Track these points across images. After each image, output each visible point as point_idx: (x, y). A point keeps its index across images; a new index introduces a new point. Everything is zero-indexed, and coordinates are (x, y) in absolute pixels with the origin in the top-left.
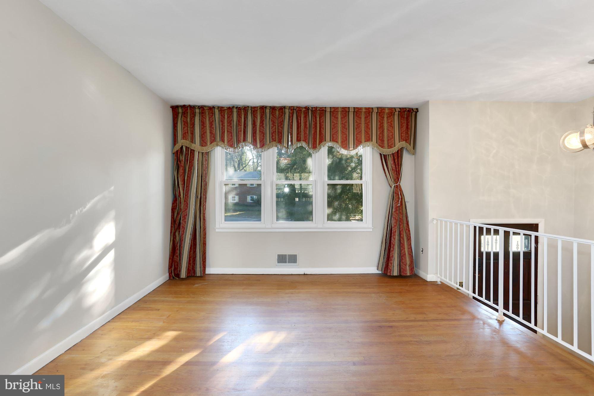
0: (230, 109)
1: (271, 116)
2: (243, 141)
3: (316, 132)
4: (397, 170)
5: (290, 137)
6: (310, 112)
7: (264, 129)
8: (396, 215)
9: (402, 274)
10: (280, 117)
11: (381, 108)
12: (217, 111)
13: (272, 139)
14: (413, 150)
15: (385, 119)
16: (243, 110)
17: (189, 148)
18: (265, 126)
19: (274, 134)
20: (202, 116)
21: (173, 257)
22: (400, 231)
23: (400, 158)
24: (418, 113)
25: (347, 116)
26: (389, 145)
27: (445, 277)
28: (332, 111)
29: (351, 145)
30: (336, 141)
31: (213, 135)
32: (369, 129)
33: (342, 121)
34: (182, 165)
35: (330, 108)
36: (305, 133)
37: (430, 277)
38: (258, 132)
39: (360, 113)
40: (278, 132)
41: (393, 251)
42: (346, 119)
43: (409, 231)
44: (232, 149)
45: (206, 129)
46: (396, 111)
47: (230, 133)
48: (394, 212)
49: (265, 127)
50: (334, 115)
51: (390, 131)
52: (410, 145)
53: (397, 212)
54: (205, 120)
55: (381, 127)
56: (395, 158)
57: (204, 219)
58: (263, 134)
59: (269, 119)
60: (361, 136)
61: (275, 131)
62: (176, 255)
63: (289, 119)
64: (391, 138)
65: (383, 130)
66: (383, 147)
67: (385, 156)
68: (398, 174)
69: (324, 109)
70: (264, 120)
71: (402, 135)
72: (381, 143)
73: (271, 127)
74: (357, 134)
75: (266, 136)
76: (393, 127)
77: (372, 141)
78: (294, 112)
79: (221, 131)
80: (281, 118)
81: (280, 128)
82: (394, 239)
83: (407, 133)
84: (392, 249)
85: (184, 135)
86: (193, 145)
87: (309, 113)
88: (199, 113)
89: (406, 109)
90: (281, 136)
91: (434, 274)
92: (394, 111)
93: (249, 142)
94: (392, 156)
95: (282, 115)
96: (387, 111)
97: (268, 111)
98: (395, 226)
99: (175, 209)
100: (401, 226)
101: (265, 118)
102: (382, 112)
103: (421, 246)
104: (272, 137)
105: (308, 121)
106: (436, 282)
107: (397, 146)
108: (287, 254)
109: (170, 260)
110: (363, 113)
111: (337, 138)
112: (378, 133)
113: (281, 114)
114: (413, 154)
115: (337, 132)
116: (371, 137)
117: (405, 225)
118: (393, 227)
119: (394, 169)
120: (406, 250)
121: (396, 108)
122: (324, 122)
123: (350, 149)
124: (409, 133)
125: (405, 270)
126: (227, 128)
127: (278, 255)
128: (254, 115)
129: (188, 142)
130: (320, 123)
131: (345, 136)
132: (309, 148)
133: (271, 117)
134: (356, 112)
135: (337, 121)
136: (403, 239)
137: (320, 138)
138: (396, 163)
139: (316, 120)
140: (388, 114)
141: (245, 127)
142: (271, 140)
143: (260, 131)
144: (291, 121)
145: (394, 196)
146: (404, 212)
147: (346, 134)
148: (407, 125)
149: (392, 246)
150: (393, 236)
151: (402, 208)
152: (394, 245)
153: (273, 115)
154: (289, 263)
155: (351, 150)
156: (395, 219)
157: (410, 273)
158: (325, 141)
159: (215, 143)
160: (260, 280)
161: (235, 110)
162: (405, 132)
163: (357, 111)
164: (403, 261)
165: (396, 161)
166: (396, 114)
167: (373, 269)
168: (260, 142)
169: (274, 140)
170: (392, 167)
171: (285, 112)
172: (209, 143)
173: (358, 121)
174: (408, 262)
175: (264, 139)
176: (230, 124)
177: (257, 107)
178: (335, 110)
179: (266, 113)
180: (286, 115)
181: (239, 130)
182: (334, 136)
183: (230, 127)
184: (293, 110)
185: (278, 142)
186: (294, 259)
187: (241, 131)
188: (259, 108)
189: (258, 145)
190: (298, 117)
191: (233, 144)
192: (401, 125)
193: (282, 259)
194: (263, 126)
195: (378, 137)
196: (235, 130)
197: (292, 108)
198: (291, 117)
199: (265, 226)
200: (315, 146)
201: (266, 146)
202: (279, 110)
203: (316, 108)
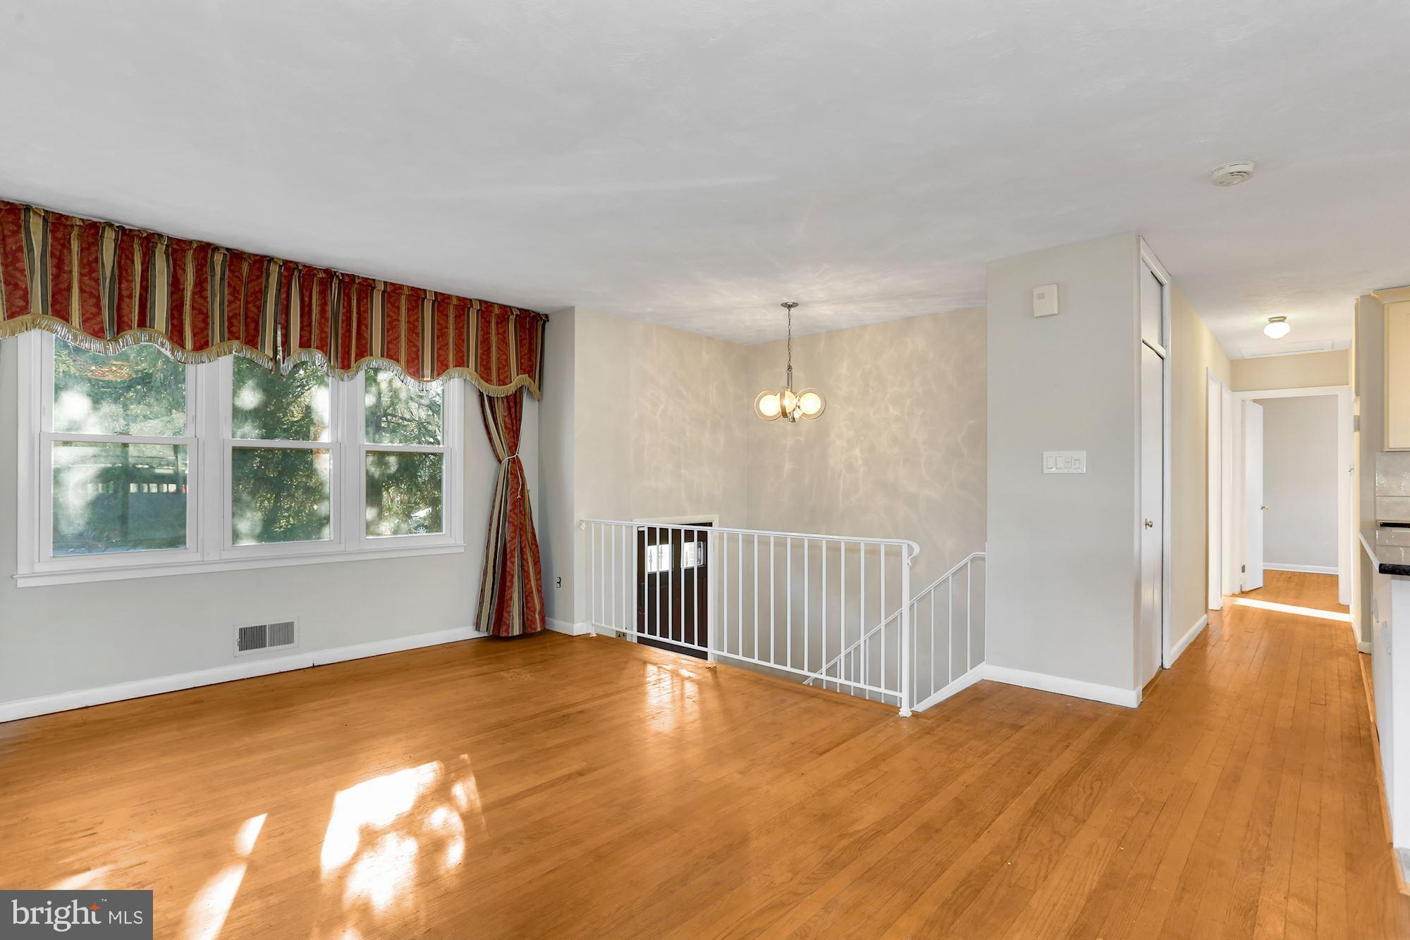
0: (92, 227)
1: (228, 272)
2: (138, 326)
3: (349, 331)
4: (515, 428)
5: (279, 333)
6: (335, 283)
7: (208, 302)
8: (515, 516)
9: (529, 630)
10: (254, 280)
11: (485, 302)
12: (37, 227)
13: (230, 332)
14: (538, 391)
15: (493, 325)
16: (139, 241)
18: (209, 292)
19: (235, 322)
22: (521, 549)
23: (518, 406)
24: (547, 325)
25: (420, 307)
26: (501, 378)
28: (388, 289)
29: (427, 370)
30: (395, 357)
31: (18, 293)
32: (463, 341)
33: (409, 316)
35: (385, 283)
36: (322, 331)
37: (577, 627)
38: (187, 307)
39: (446, 305)
40: (247, 317)
42: (418, 312)
46: (512, 314)
47: (91, 296)
48: (511, 511)
49: (209, 299)
50: (392, 300)
51: (503, 351)
52: (534, 382)
53: (514, 511)
55: (485, 342)
56: (511, 404)
59: (222, 279)
60: (448, 355)
61: (239, 315)
63: (279, 291)
64: (504, 365)
65: (489, 348)
66: (487, 380)
67: (491, 399)
68: (515, 436)
69: (372, 282)
70: (205, 281)
71: (523, 361)
72: (484, 372)
73: (228, 301)
74: (439, 349)
75: (213, 323)
76: (507, 345)
77: (468, 367)
78: (293, 274)
80: (254, 283)
81: (255, 310)
82: (513, 563)
83: (530, 359)
84: (508, 584)
87: (333, 285)
89: (530, 314)
90: (256, 329)
91: (583, 622)
92: (509, 313)
93: (159, 333)
94: (505, 401)
95: (259, 277)
96: (497, 311)
97: (218, 258)
98: (513, 538)
100: (523, 539)
101: (209, 273)
102: (487, 311)
103: (558, 574)
104: (229, 327)
105: (329, 303)
106: (590, 634)
107: (513, 383)
108: (269, 624)
110: (452, 306)
111: (398, 351)
112: (480, 351)
113: (256, 272)
114: (538, 401)
115: (398, 338)
116: (465, 358)
117: (529, 535)
118: (510, 541)
119: (509, 426)
120: (533, 583)
121: (514, 307)
122: (369, 311)
123: (425, 379)
124: (534, 360)
125: (533, 622)
127: (241, 630)
128: (175, 259)
130: (359, 313)
131: (415, 349)
132: (331, 367)
133: (226, 277)
134: (439, 302)
135: (398, 314)
136: (528, 563)
137: (358, 347)
138: (513, 416)
139: (350, 304)
140: (498, 316)
141: (145, 288)
142: (226, 335)
143: (193, 308)
144: (284, 296)
145: (510, 481)
146: (527, 511)
147: (417, 347)
148: (531, 344)
149: (508, 577)
150: (510, 558)
151: (524, 503)
152: (513, 576)
153: (232, 271)
154: (270, 645)
155: (428, 381)
156: (513, 525)
157: (541, 627)
158: (371, 354)
159: (27, 318)
160: (202, 702)
161: (109, 234)
162: (526, 357)
163: (441, 300)
164: (529, 605)
165: (513, 410)
166: (512, 320)
167: (468, 632)
168: (194, 335)
169: (233, 335)
170: (505, 422)
171: (268, 269)
173: (442, 321)
174: (538, 607)
175: (206, 328)
176: (92, 271)
177: (191, 242)
178: (393, 291)
179: (212, 262)
180: (270, 279)
181: (125, 293)
182: (390, 346)
183: (91, 279)
184: (294, 269)
185: (246, 343)
186: (284, 633)
187: (130, 297)
188: (195, 246)
189: (189, 344)
190: (305, 289)
191: (102, 330)
192: (521, 341)
193: (252, 638)
194: (204, 294)
195: (479, 360)
196: (107, 290)
197: (289, 267)
198: (284, 285)
199: (197, 557)
200: (346, 363)
201: (214, 348)
202: (255, 261)
203: (352, 278)
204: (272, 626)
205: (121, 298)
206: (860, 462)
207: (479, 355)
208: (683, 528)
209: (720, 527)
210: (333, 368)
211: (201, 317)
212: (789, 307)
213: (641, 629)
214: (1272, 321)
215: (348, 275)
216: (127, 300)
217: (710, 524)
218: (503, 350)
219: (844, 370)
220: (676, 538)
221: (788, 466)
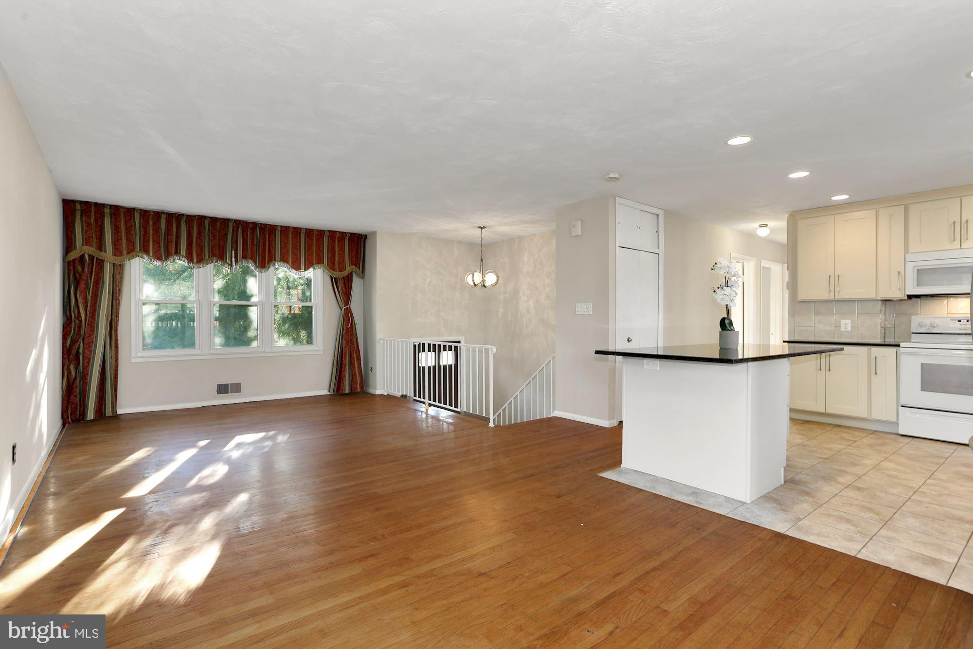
0: (158, 214)
1: (211, 228)
2: (174, 254)
3: (264, 249)
4: (348, 294)
5: (233, 252)
6: (258, 228)
7: (202, 242)
8: (347, 336)
9: (354, 391)
11: (332, 231)
12: (137, 216)
13: (212, 254)
14: (362, 274)
15: (336, 242)
16: (175, 218)
17: (93, 257)
18: (203, 237)
19: (214, 249)
20: (116, 219)
21: (69, 397)
22: (350, 352)
23: (350, 282)
24: (367, 240)
25: (299, 237)
26: (340, 268)
27: (391, 390)
28: (283, 229)
29: (303, 266)
30: (287, 261)
31: (131, 244)
32: (321, 251)
33: (293, 241)
34: (85, 278)
35: (281, 226)
36: (252, 250)
37: (378, 392)
38: (194, 244)
39: (312, 234)
40: (220, 246)
41: (344, 371)
42: (298, 239)
43: (359, 351)
44: (158, 263)
45: (121, 235)
46: (346, 236)
47: (157, 243)
48: (345, 333)
49: (203, 240)
50: (285, 234)
52: (359, 269)
53: (348, 334)
54: (119, 223)
55: (332, 251)
56: (346, 281)
57: (117, 347)
58: (201, 248)
59: (209, 230)
60: (313, 258)
61: (216, 245)
62: (75, 394)
63: (233, 233)
64: (342, 261)
65: (334, 254)
66: (334, 270)
67: (336, 279)
68: (348, 297)
69: (274, 227)
70: (201, 232)
71: (352, 259)
72: (332, 266)
73: (211, 240)
74: (308, 256)
75: (205, 250)
76: (344, 252)
77: (323, 263)
78: (239, 226)
79: (142, 239)
80: (223, 231)
81: (222, 243)
82: (346, 359)
83: (357, 258)
84: (343, 369)
85: (88, 240)
86: (103, 254)
88: (111, 214)
89: (356, 235)
90: (223, 252)
91: (382, 389)
92: (345, 236)
93: (183, 256)
94: (342, 279)
96: (338, 235)
97: (207, 222)
98: (346, 347)
99: (68, 335)
100: (352, 347)
101: (203, 229)
102: (333, 236)
103: (370, 365)
104: (212, 251)
105: (256, 238)
106: (384, 394)
107: (347, 270)
108: (229, 383)
109: (64, 402)
110: (315, 235)
111: (288, 258)
112: (329, 255)
113: (223, 227)
114: (362, 278)
115: (288, 251)
116: (322, 259)
117: (355, 346)
119: (344, 292)
120: (357, 369)
121: (347, 232)
122: (274, 240)
123: (301, 270)
124: (359, 258)
125: (356, 388)
126: (153, 237)
127: (218, 385)
128: (189, 224)
129: (93, 249)
130: (269, 241)
131: (296, 256)
133: (210, 230)
135: (288, 240)
136: (354, 359)
137: (269, 257)
138: (347, 286)
139: (265, 237)
140: (339, 238)
141: (177, 238)
142: (210, 255)
143: (197, 244)
144: (235, 236)
145: (345, 319)
146: (354, 334)
147: (298, 256)
148: (357, 251)
149: (343, 366)
151: (352, 330)
152: (345, 365)
153: (213, 227)
154: (231, 393)
155: (303, 271)
156: (346, 341)
157: (361, 391)
158: (275, 260)
159: (134, 253)
161: (164, 216)
162: (354, 257)
163: (309, 232)
164: (354, 380)
165: (347, 284)
166: (346, 239)
167: (325, 392)
168: (197, 256)
169: (214, 255)
170: (342, 291)
171: (228, 224)
172: (125, 252)
173: (310, 243)
174: (359, 382)
175: (202, 253)
176: (157, 232)
177: (195, 216)
178: (285, 230)
179: (204, 223)
180: (229, 229)
181: (169, 240)
182: (284, 256)
183: (157, 235)
184: (239, 224)
185: (219, 258)
186: (237, 388)
187: (172, 242)
188: (197, 218)
189: (195, 260)
190: (244, 232)
191: (161, 256)
192: (351, 249)
193: (223, 389)
194: (201, 238)
195: (329, 260)
196: (163, 240)
197: (237, 222)
198: (235, 231)
199: (200, 352)
200: (263, 265)
201: (205, 261)
202: (222, 222)
203: (265, 225)
204: (231, 384)
205: (168, 242)
206: (533, 308)
207: (329, 257)
208: (442, 344)
209: (465, 343)
210: (257, 267)
211: (200, 247)
212: (482, 228)
213: (415, 396)
214: (761, 226)
215: (264, 224)
216: (170, 243)
217: (459, 342)
218: (342, 255)
219: (526, 258)
220: (437, 349)
221: (501, 310)
